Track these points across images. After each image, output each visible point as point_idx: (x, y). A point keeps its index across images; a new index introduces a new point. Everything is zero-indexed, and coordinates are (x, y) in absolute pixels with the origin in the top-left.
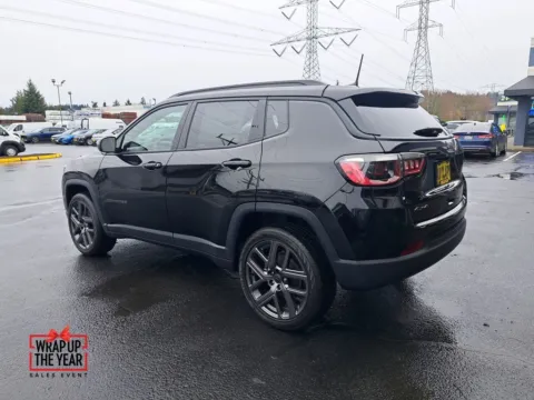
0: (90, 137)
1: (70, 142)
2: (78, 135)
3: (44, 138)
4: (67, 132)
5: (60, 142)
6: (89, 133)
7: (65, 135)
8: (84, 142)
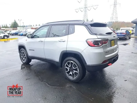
0: (27, 34)
1: (22, 35)
2: (24, 33)
3: (16, 34)
4: (22, 32)
5: (20, 35)
6: (27, 33)
7: (21, 33)
8: (25, 35)
